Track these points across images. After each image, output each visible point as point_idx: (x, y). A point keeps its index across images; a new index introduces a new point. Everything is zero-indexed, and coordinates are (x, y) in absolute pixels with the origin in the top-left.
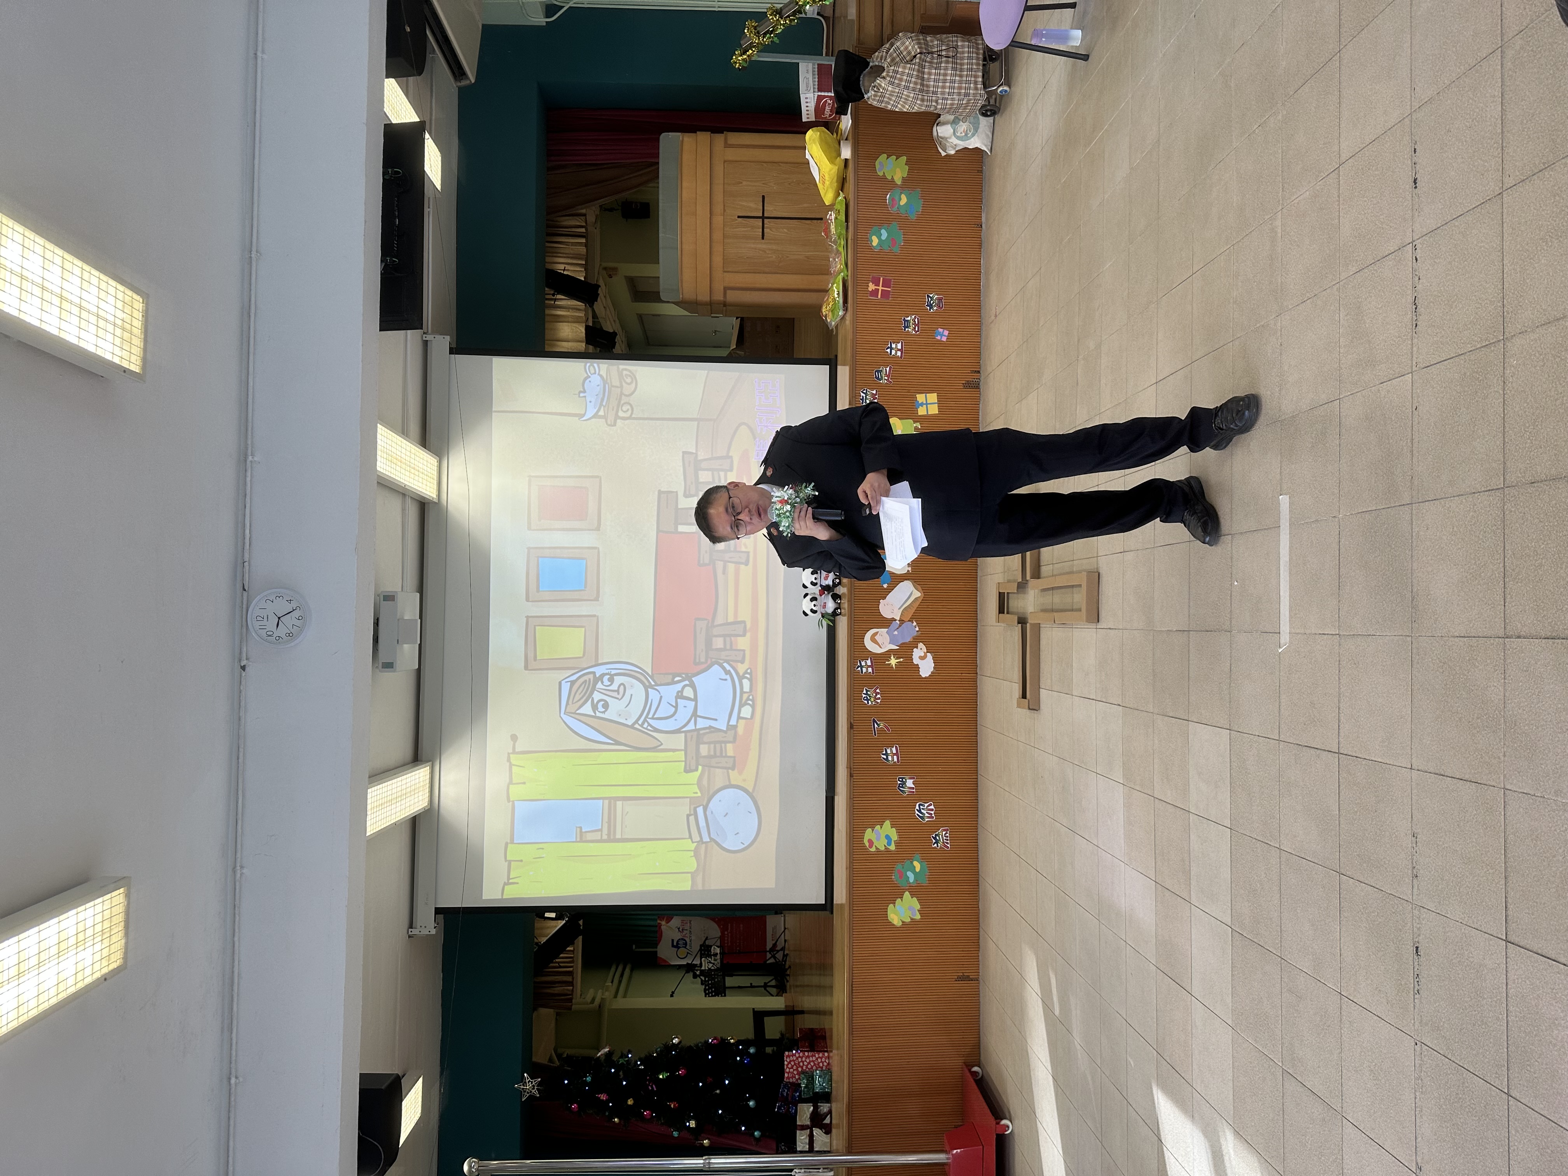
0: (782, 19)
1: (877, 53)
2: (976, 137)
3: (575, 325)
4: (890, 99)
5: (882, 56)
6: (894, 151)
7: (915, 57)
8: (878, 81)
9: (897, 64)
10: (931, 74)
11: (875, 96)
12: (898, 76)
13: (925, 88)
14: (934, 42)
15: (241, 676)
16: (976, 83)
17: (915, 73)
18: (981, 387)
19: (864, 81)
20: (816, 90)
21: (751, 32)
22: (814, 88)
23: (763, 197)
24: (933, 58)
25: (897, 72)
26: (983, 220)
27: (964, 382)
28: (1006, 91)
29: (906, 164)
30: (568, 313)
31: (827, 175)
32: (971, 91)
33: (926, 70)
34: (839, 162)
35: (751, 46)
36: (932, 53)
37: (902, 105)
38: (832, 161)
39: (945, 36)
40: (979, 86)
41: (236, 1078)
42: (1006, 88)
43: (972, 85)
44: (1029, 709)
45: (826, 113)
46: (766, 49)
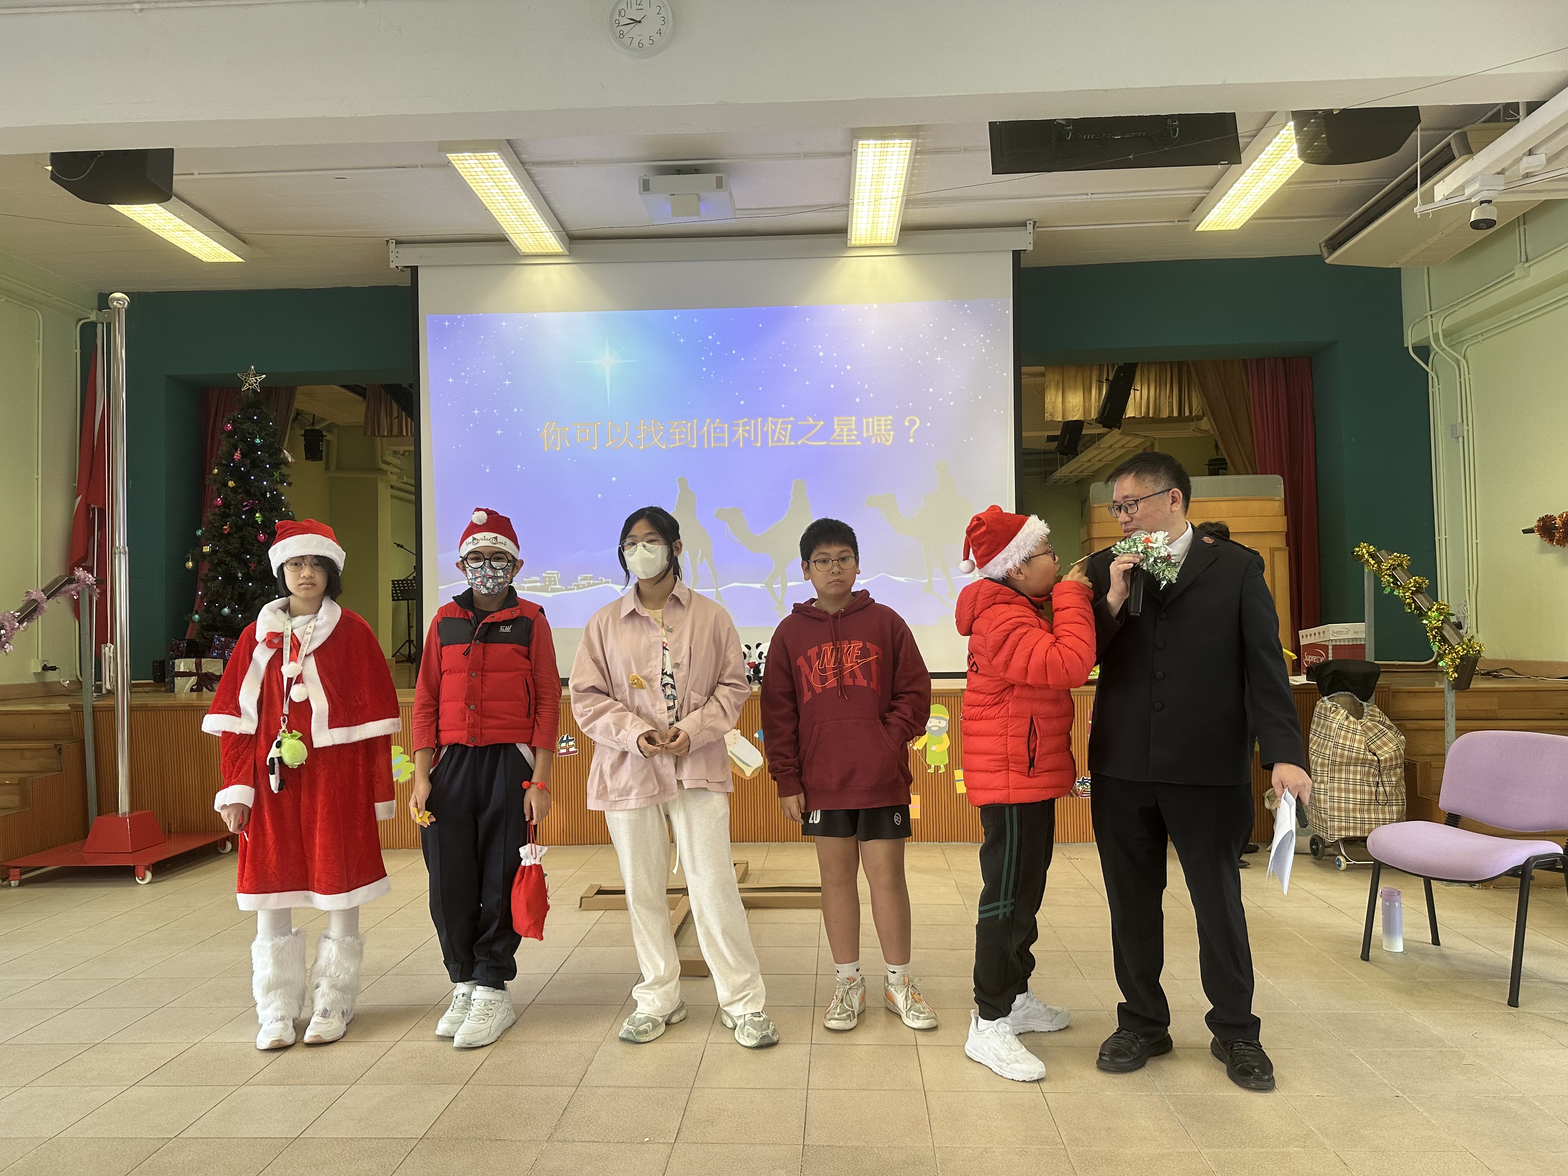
0: (1411, 593)
1: (1379, 710)
3: (1081, 409)
5: (1375, 716)
7: (1375, 754)
9: (1364, 733)
10: (1356, 774)
11: (1326, 709)
12: (1350, 735)
13: (1337, 768)
14: (1394, 778)
16: (1347, 829)
17: (1354, 755)
19: (1344, 697)
20: (1334, 643)
21: (1395, 561)
22: (1336, 640)
24: (1374, 776)
25: (1355, 732)
28: (1340, 866)
30: (1094, 401)
32: (1336, 823)
33: (1359, 768)
35: (1379, 562)
36: (1380, 775)
37: (1316, 741)
39: (1404, 790)
40: (1343, 833)
42: (1343, 866)
43: (1343, 824)
44: (582, 898)
45: (1310, 657)
46: (1377, 580)
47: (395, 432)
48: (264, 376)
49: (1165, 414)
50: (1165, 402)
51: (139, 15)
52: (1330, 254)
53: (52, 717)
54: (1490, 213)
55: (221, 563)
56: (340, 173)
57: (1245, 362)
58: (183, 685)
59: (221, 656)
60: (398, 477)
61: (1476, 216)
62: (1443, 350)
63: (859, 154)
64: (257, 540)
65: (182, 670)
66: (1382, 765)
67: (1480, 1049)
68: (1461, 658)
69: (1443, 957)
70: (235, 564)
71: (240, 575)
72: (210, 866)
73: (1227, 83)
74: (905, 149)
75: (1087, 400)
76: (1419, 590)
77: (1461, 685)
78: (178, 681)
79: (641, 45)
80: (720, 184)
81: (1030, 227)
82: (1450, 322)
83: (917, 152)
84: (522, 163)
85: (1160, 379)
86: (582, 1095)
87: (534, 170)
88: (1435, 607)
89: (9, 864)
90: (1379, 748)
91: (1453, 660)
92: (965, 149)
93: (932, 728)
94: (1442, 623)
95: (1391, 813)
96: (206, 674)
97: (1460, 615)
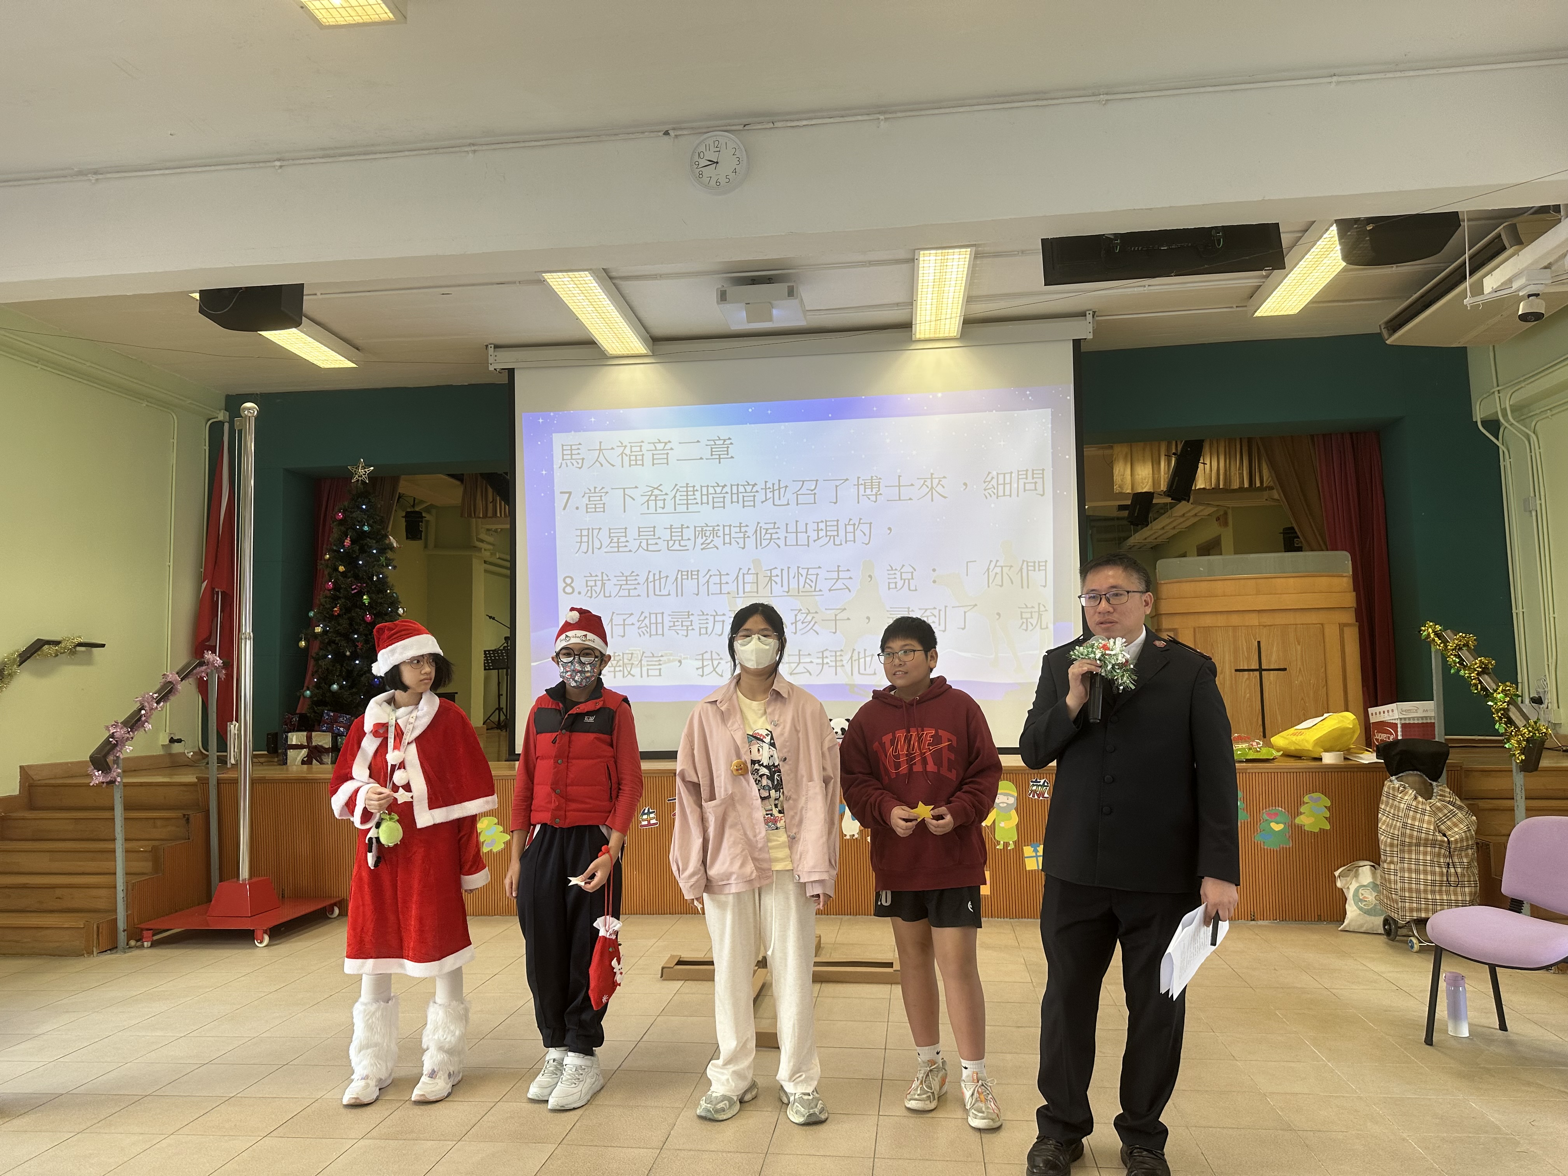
0: (1477, 674)
1: (1448, 790)
2: (1358, 912)
3: (1151, 480)
4: (1391, 807)
5: (1445, 796)
6: (1335, 814)
7: (1444, 835)
8: (1411, 791)
9: (1434, 813)
10: (1426, 855)
11: (1394, 788)
12: (1418, 816)
13: (1406, 848)
15: (659, 131)
16: (1419, 910)
17: (1423, 835)
19: (1413, 776)
20: (1403, 722)
21: (1460, 641)
22: (1405, 719)
23: (1285, 669)
24: (1445, 856)
25: (1423, 813)
26: (1260, 922)
28: (1412, 947)
29: (1320, 829)
30: (1162, 473)
31: (1302, 737)
32: (1407, 904)
33: (1429, 849)
34: (1318, 751)
35: (1445, 642)
36: (1451, 856)
37: (1385, 821)
38: (1319, 742)
39: (1476, 872)
41: (281, 167)
42: (1416, 947)
43: (1415, 905)
44: (663, 968)
45: (1380, 734)
46: (1444, 659)
47: (490, 514)
48: (372, 468)
49: (1236, 485)
50: (1235, 474)
51: (280, 171)
52: (1390, 335)
53: (182, 788)
54: (1539, 306)
55: (331, 642)
56: (446, 290)
57: (1312, 437)
58: (296, 757)
59: (330, 730)
60: (491, 554)
61: (1523, 309)
62: (1512, 425)
63: (921, 262)
64: (364, 620)
65: (294, 743)
66: (1453, 846)
67: (1536, 1137)
68: (1528, 740)
69: (1510, 1043)
70: (344, 643)
71: (348, 653)
72: (321, 929)
73: (1265, 199)
74: (964, 256)
75: (1156, 472)
76: (1485, 671)
77: (1530, 765)
78: (291, 753)
79: (718, 184)
80: (791, 293)
81: (1089, 317)
82: (1520, 396)
83: (976, 258)
84: (611, 278)
85: (1229, 452)
86: (666, 1157)
87: (623, 284)
88: (1501, 689)
89: (143, 926)
90: (1449, 828)
91: (1519, 742)
92: (1023, 252)
93: (1001, 805)
94: (1508, 705)
95: (1463, 894)
96: (316, 747)
97: (1541, 690)
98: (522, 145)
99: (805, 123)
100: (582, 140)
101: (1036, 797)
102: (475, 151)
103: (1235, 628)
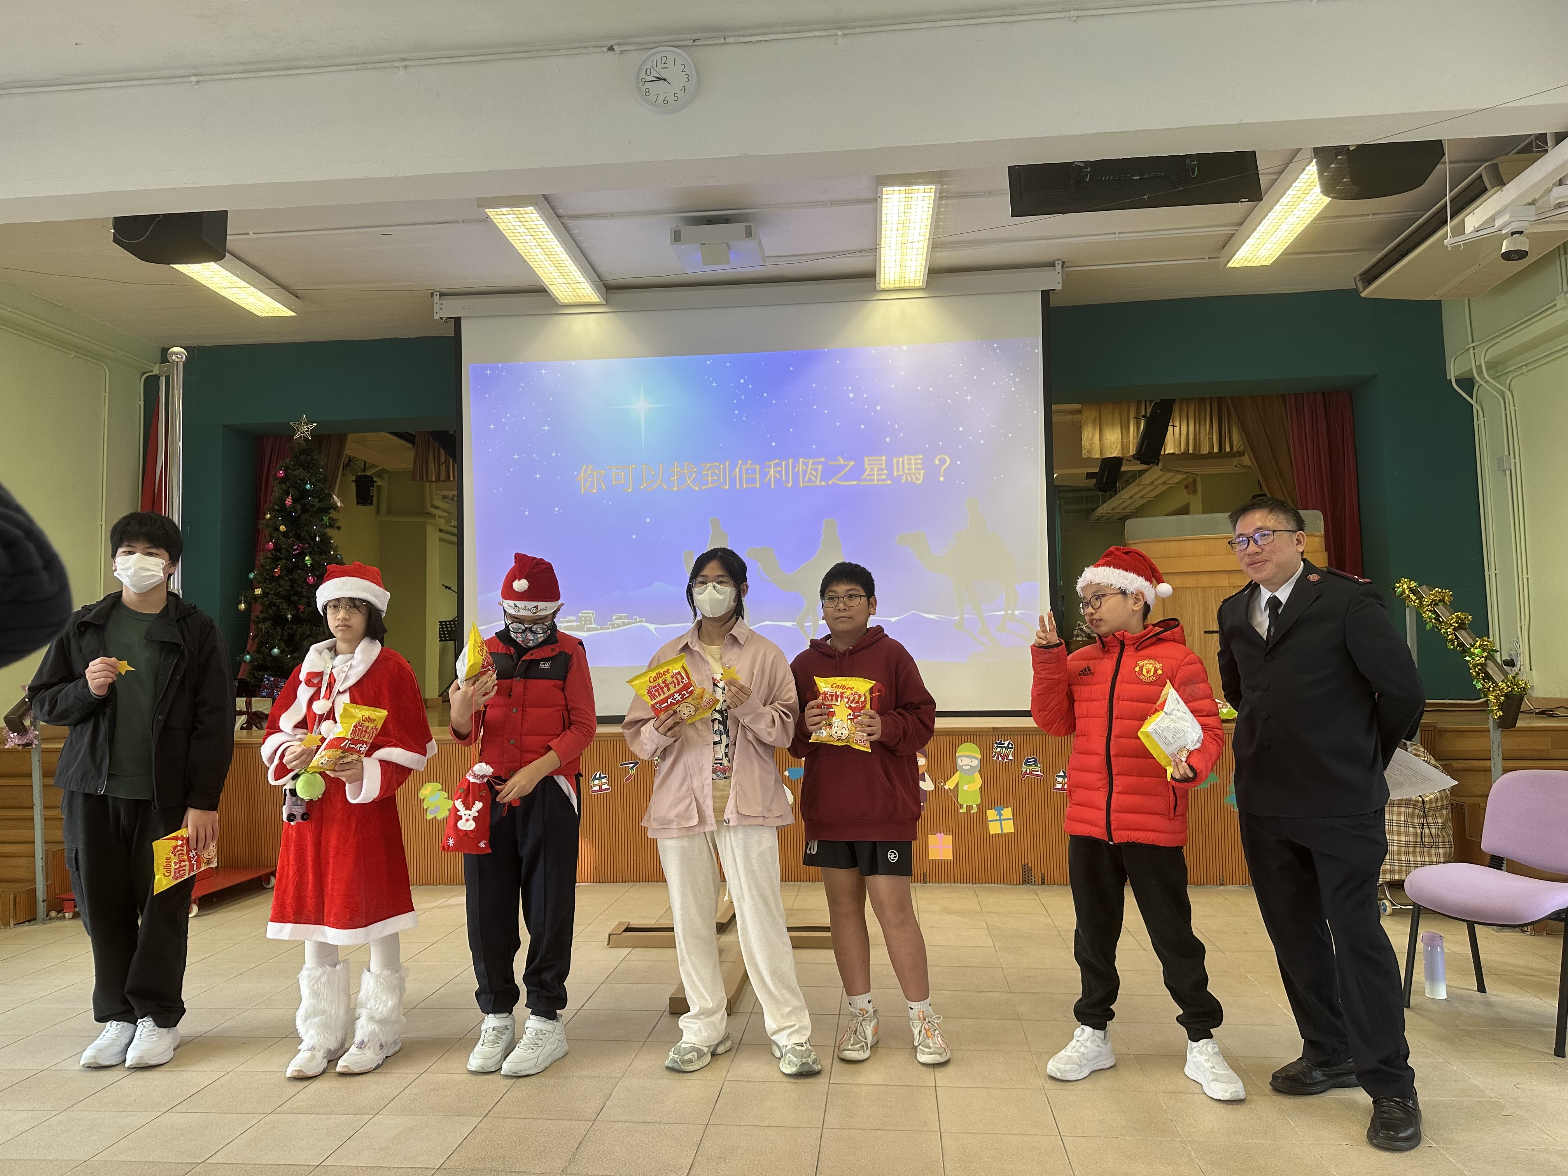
0: (1453, 630)
1: (1423, 750)
3: (1119, 445)
5: (1419, 755)
10: (1399, 815)
15: (603, 47)
16: (1392, 871)
18: (1024, 886)
21: (1436, 596)
24: (1419, 817)
26: (1229, 887)
27: (1030, 865)
30: (1131, 438)
33: (1403, 809)
35: (1420, 598)
36: (1425, 817)
39: (1451, 832)
40: (1388, 876)
41: (197, 82)
42: (1389, 910)
44: (610, 935)
46: (1419, 616)
47: (443, 477)
48: (315, 424)
49: (1205, 450)
50: (1205, 439)
51: (196, 87)
52: (1365, 288)
54: (1522, 244)
55: (272, 604)
56: (386, 230)
57: (1284, 396)
59: (271, 695)
60: (445, 521)
61: (1507, 247)
62: (1487, 382)
63: (884, 201)
64: (306, 582)
66: (1427, 806)
67: (1522, 1100)
68: (1506, 696)
69: (1488, 1005)
70: (285, 606)
71: (289, 616)
72: (254, 900)
73: (1242, 122)
74: (929, 194)
75: (1125, 436)
76: (1461, 626)
77: (1507, 723)
80: (748, 233)
81: (1059, 267)
82: (1494, 353)
83: (941, 197)
84: (558, 217)
85: (1199, 414)
86: (598, 1130)
87: (571, 223)
88: (1478, 644)
89: (63, 896)
91: (1497, 698)
92: (990, 193)
94: (1485, 660)
95: (1437, 855)
96: (256, 713)
97: (1513, 652)
98: (457, 60)
99: (758, 38)
100: (520, 55)
101: (1000, 759)
102: (406, 67)
103: (1204, 588)
